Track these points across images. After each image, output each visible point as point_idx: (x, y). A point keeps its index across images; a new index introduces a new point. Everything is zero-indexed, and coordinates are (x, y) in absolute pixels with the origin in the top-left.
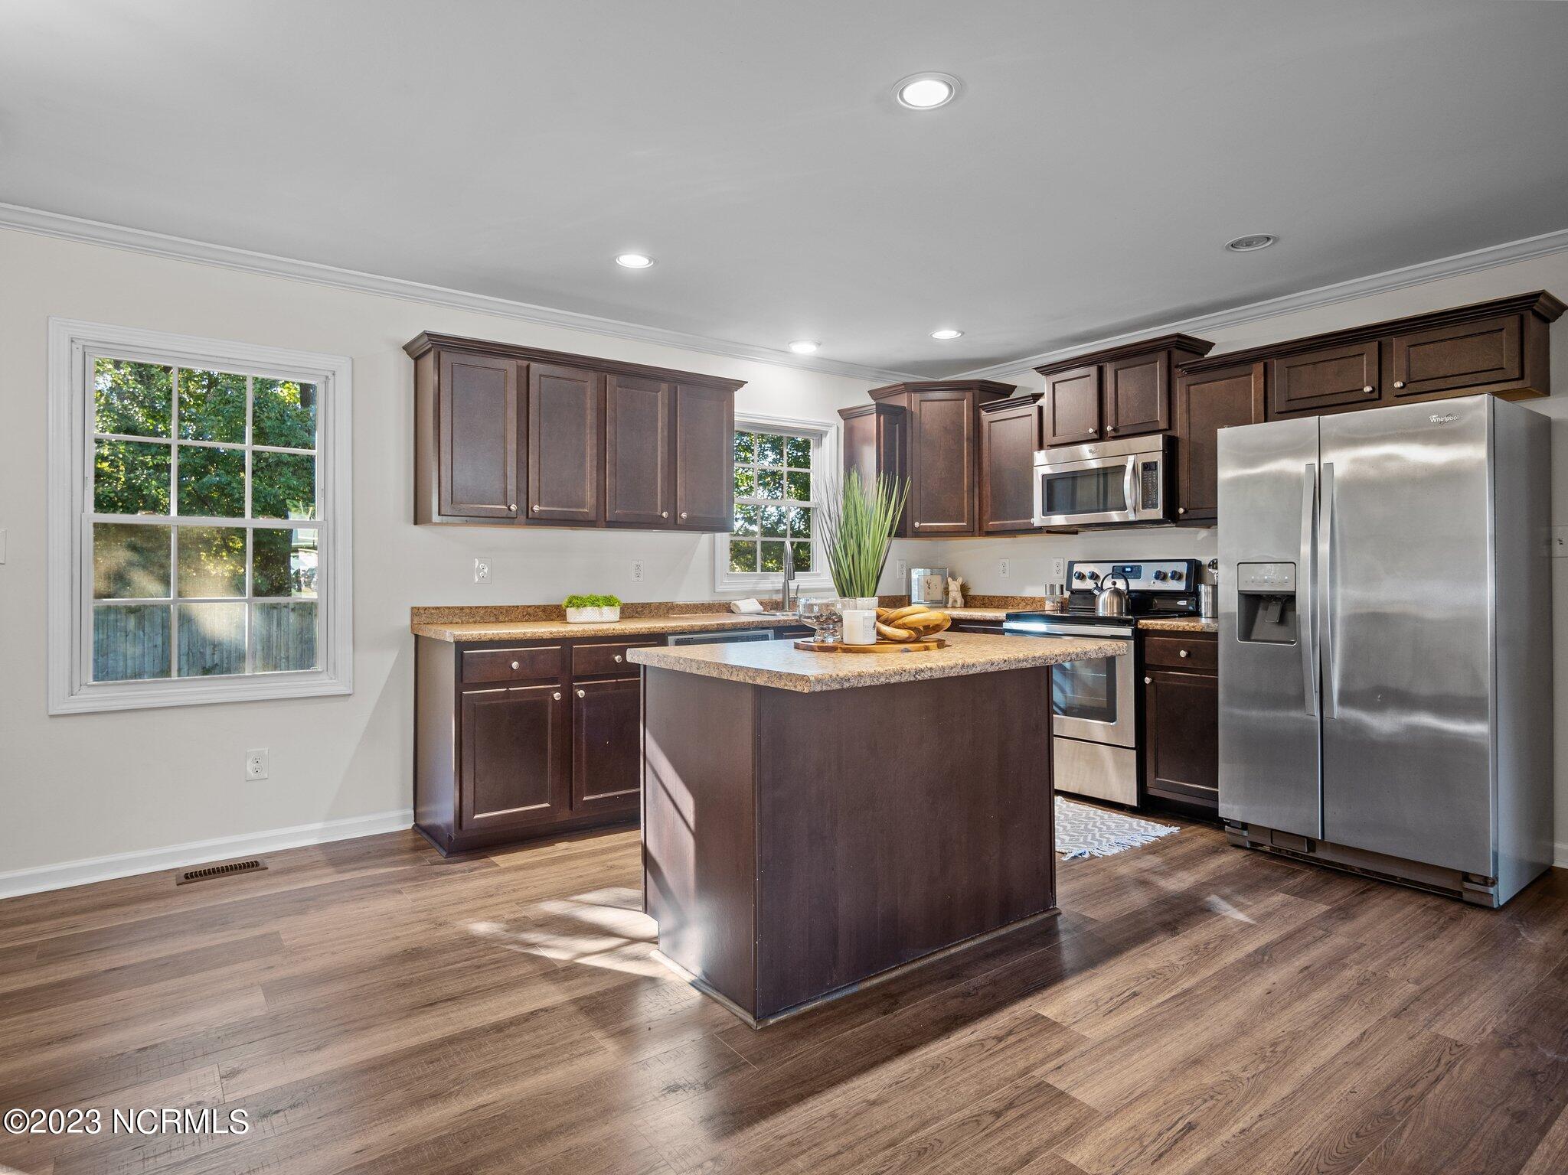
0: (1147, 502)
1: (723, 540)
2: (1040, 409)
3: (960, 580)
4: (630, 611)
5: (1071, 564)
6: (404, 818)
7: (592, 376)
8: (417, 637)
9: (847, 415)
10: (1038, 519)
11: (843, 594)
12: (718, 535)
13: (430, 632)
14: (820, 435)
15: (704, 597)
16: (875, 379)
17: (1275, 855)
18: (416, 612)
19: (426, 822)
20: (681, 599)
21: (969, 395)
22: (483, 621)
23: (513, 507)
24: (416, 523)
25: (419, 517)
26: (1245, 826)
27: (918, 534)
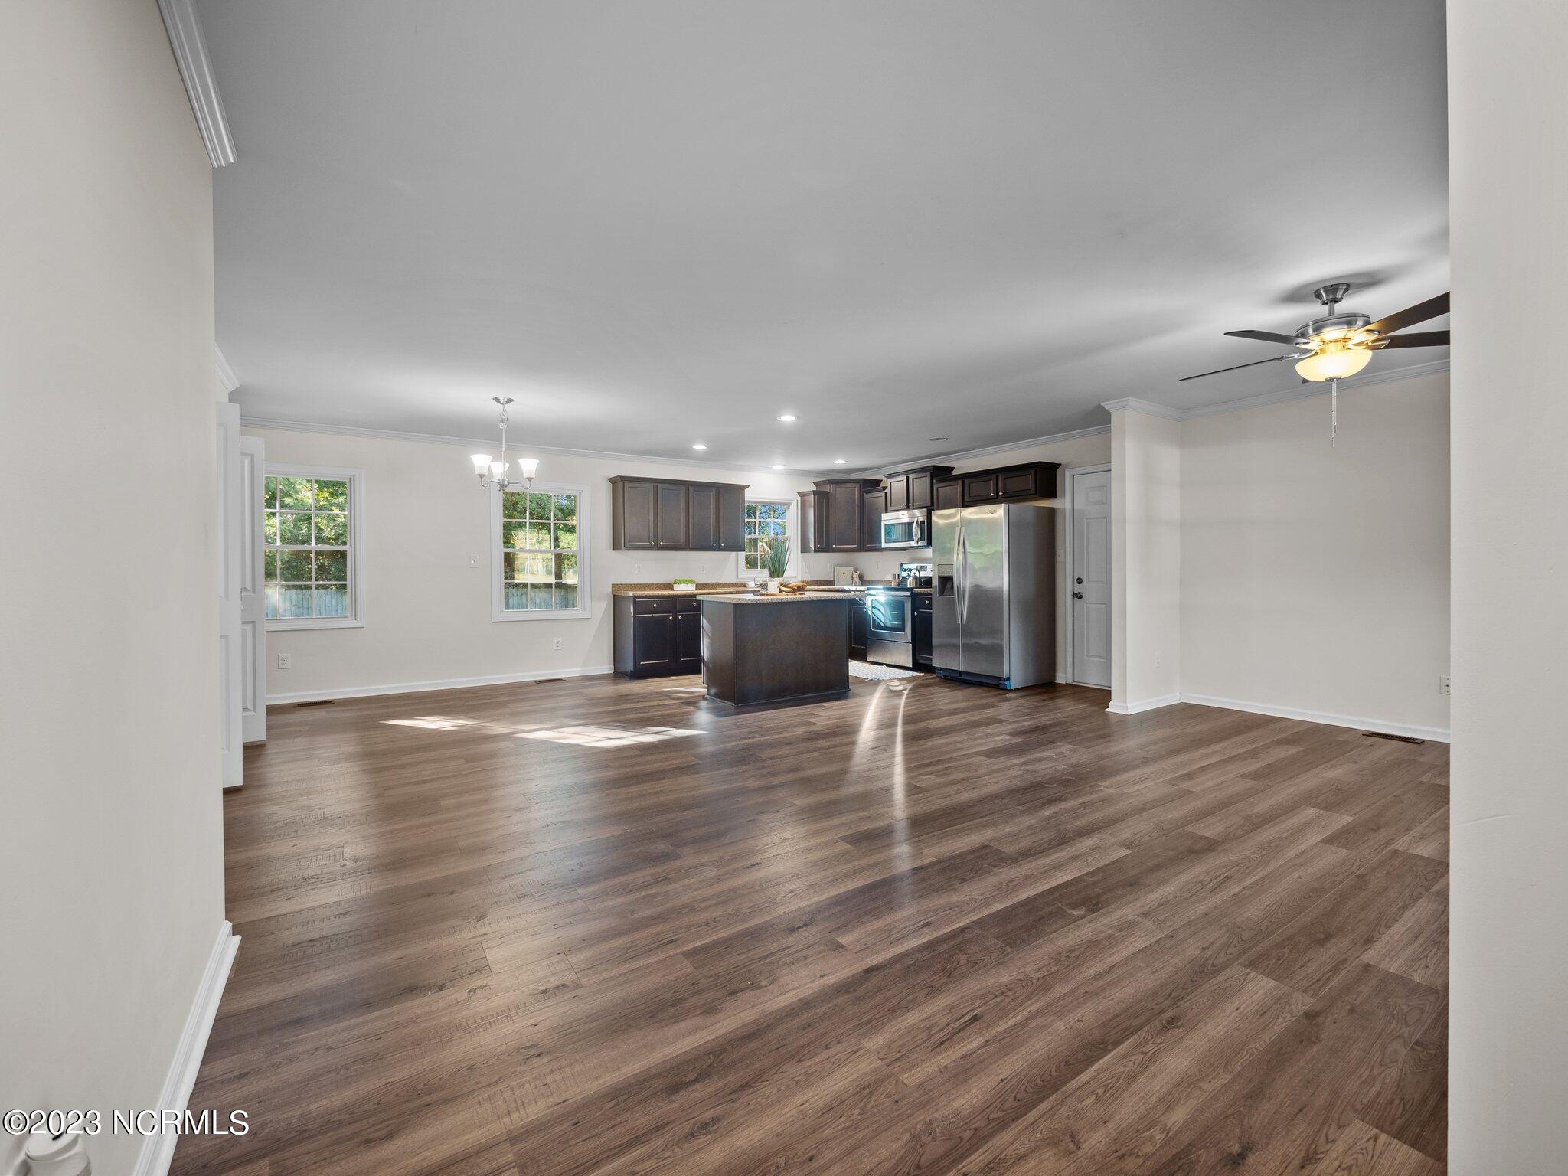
0: (922, 538)
1: (742, 555)
2: (886, 493)
3: (858, 572)
4: (700, 586)
5: (902, 565)
6: (611, 668)
7: (683, 488)
8: (614, 596)
9: (802, 495)
10: (884, 545)
11: (771, 577)
12: (739, 553)
13: (622, 593)
14: (788, 505)
15: (734, 581)
16: (817, 476)
17: (945, 678)
18: (614, 586)
19: (622, 670)
20: (722, 581)
21: (858, 485)
22: (639, 590)
23: (652, 543)
24: (613, 550)
25: (616, 547)
26: (941, 669)
27: (834, 551)
